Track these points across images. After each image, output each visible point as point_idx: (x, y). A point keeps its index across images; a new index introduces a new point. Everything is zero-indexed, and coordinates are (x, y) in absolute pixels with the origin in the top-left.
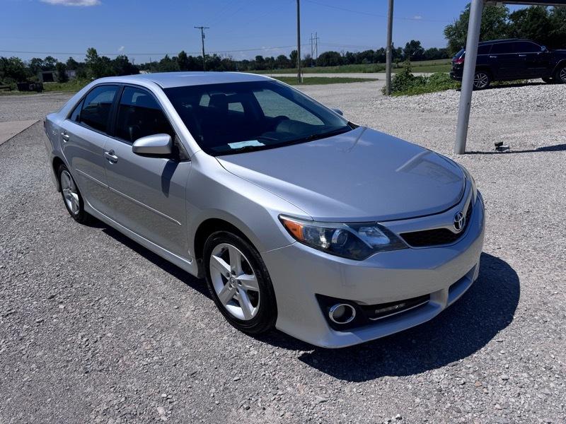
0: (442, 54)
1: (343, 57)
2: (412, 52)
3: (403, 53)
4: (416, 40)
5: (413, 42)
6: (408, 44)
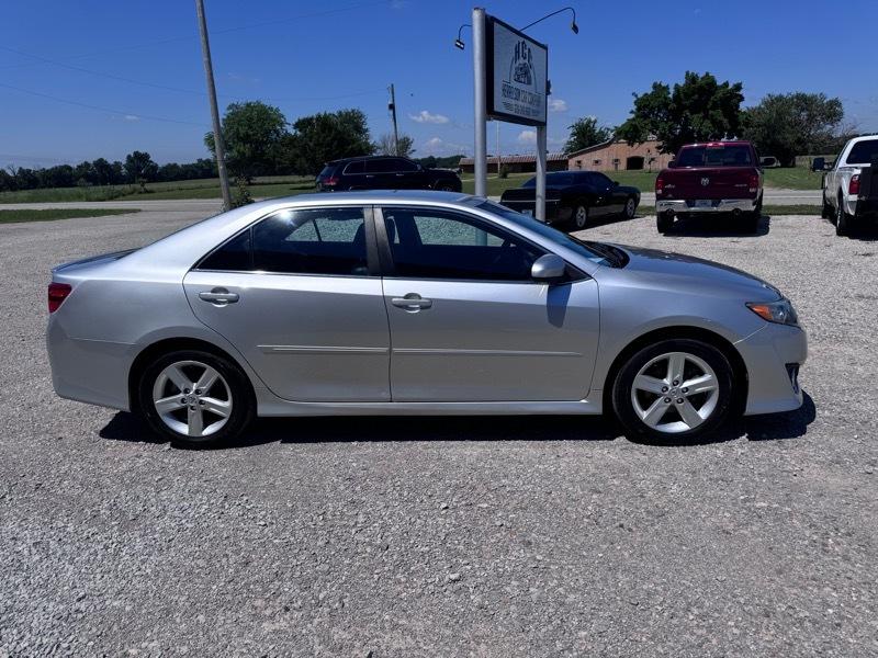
0: (187, 173)
1: (16, 177)
2: (139, 169)
3: (124, 171)
4: (142, 151)
5: (137, 154)
6: (129, 156)
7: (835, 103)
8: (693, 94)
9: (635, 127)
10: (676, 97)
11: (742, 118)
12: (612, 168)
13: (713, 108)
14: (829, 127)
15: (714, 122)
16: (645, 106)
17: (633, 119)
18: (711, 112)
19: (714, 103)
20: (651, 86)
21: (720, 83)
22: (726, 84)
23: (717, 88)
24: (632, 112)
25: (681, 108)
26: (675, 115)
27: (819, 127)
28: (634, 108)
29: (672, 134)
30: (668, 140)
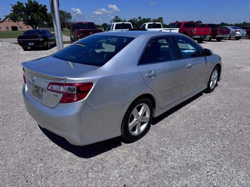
7: (69, 14)
8: (32, 7)
9: (15, 16)
10: (27, 7)
11: (49, 16)
12: (6, 30)
13: (40, 12)
14: (69, 20)
15: (41, 16)
16: (16, 9)
17: (13, 13)
18: (39, 13)
19: (40, 10)
20: (17, 2)
21: (39, 4)
22: (41, 5)
23: (39, 6)
24: (11, 11)
25: (30, 11)
26: (28, 13)
27: (67, 20)
28: (12, 9)
29: (28, 19)
30: (27, 21)
